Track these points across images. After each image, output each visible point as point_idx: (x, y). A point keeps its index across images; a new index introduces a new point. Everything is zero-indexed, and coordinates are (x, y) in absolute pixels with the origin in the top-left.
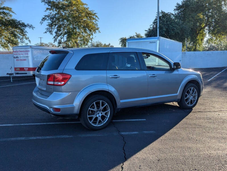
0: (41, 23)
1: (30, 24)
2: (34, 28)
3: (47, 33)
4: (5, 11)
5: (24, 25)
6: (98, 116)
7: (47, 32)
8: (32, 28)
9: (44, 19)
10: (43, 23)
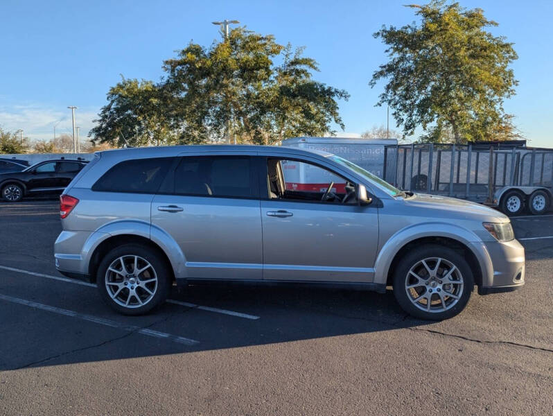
0: (372, 84)
1: (340, 89)
2: (349, 96)
3: (382, 104)
4: (298, 67)
5: (329, 92)
6: (129, 286)
7: (383, 102)
8: (345, 97)
9: (377, 75)
10: (375, 83)
